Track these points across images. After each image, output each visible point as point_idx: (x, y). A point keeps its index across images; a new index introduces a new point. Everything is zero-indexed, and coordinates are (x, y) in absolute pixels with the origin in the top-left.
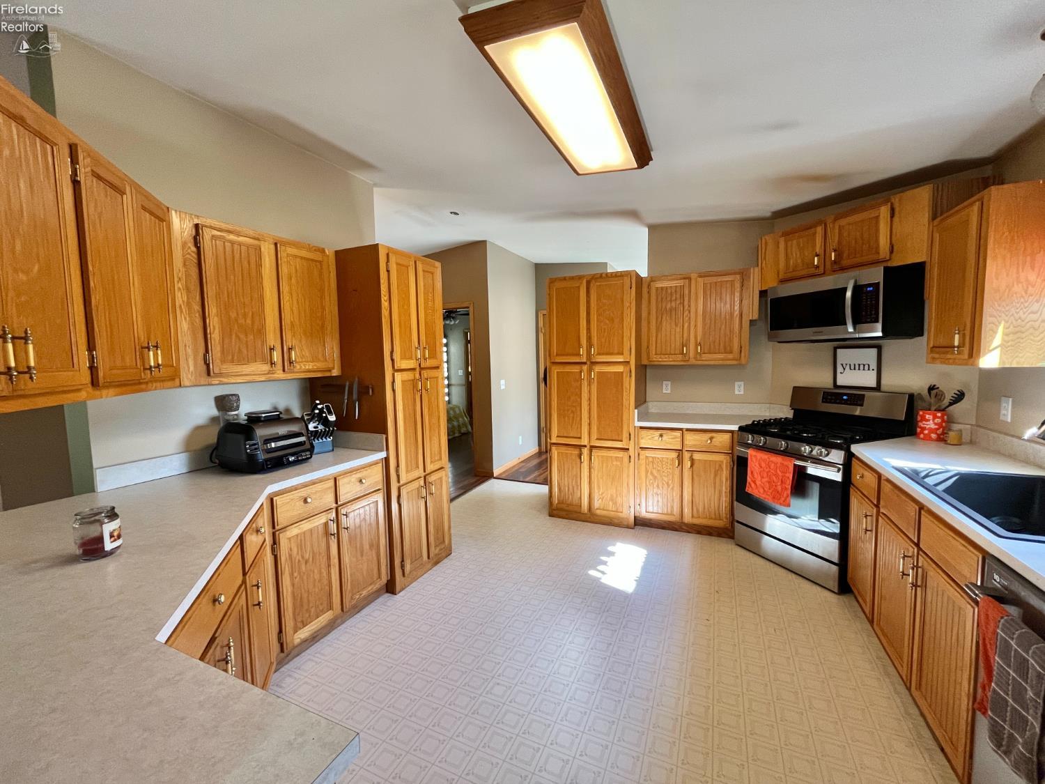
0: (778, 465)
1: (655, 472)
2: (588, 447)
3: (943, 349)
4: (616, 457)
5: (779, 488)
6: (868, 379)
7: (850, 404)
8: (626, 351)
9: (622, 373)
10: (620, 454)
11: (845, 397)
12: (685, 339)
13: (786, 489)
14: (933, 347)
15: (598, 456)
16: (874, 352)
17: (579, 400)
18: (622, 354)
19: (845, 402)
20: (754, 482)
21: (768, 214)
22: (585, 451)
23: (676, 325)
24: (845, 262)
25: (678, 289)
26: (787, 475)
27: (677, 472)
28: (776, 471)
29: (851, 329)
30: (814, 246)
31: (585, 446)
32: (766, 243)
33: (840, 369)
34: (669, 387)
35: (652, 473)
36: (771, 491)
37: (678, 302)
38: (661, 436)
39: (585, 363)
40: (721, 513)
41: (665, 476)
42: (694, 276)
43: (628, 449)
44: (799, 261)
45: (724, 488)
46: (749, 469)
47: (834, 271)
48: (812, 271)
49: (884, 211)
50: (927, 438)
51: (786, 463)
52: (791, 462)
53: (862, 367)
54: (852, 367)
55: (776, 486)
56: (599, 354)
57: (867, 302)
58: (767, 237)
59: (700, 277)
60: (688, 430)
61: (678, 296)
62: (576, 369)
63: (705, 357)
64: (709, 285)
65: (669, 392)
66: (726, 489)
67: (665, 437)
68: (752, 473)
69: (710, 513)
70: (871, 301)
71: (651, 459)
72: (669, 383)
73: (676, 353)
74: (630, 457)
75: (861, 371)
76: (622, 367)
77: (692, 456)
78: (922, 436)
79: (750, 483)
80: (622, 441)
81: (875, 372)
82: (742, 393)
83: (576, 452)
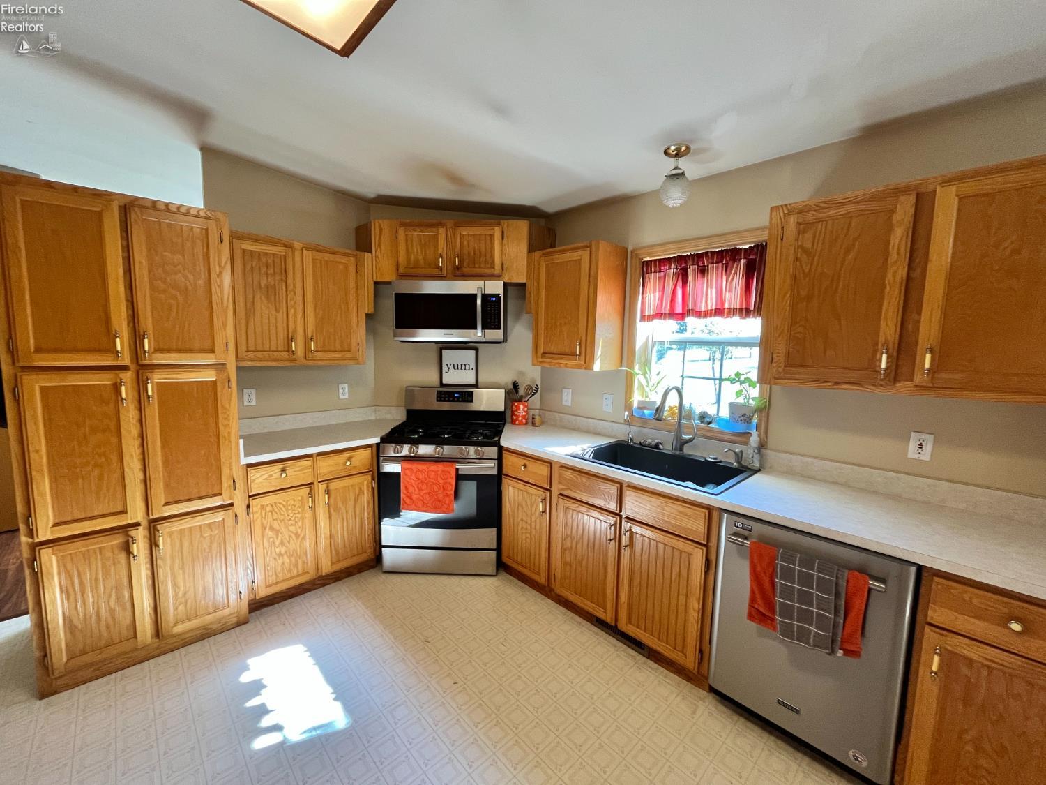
0: (439, 473)
1: (276, 526)
2: (144, 523)
3: (557, 356)
4: (209, 525)
5: (441, 496)
6: (467, 377)
7: (462, 401)
8: (219, 347)
9: (214, 383)
10: (219, 516)
11: (456, 395)
12: (290, 330)
13: (448, 496)
14: (544, 353)
15: (171, 534)
16: (473, 352)
17: (114, 440)
18: (213, 351)
19: (458, 400)
20: (410, 497)
21: (373, 196)
22: (140, 535)
23: (277, 311)
24: (466, 270)
25: (277, 261)
26: (450, 480)
27: (309, 514)
28: (437, 480)
29: (479, 334)
30: (436, 246)
31: (138, 524)
32: (381, 230)
33: (445, 369)
34: (254, 397)
35: (272, 528)
36: (431, 501)
37: (278, 278)
38: (284, 470)
39: (125, 368)
40: (363, 543)
41: (292, 525)
42: (298, 245)
43: (232, 505)
44: (421, 258)
45: (366, 514)
46: (402, 484)
47: (456, 276)
48: (436, 271)
49: (497, 231)
50: (521, 423)
51: (447, 469)
52: (452, 467)
53: (463, 366)
54: (456, 367)
55: (437, 495)
56: (159, 350)
57: (491, 310)
58: (381, 222)
59: (307, 249)
60: (319, 454)
61: (278, 270)
62: (104, 380)
63: (319, 355)
64: (318, 262)
65: (254, 403)
66: (368, 514)
67: (289, 471)
68: (406, 487)
69: (351, 550)
70: (495, 310)
71: (268, 509)
72: (253, 391)
73: (280, 349)
74: (236, 516)
75: (463, 370)
76: (214, 373)
77: (328, 487)
78: (517, 422)
79: (403, 500)
80: (221, 495)
81: (474, 371)
82: (347, 396)
83: (118, 540)
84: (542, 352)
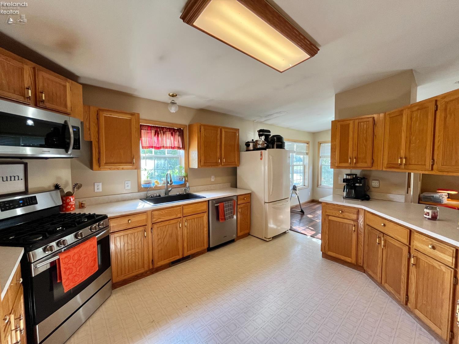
3: (116, 164)
5: (89, 264)
11: (21, 202)
13: (93, 260)
16: (22, 166)
20: (68, 279)
26: (94, 250)
47: (39, 107)
49: (68, 85)
51: (92, 242)
52: (95, 239)
70: (76, 137)
81: (23, 181)
84: (104, 163)
